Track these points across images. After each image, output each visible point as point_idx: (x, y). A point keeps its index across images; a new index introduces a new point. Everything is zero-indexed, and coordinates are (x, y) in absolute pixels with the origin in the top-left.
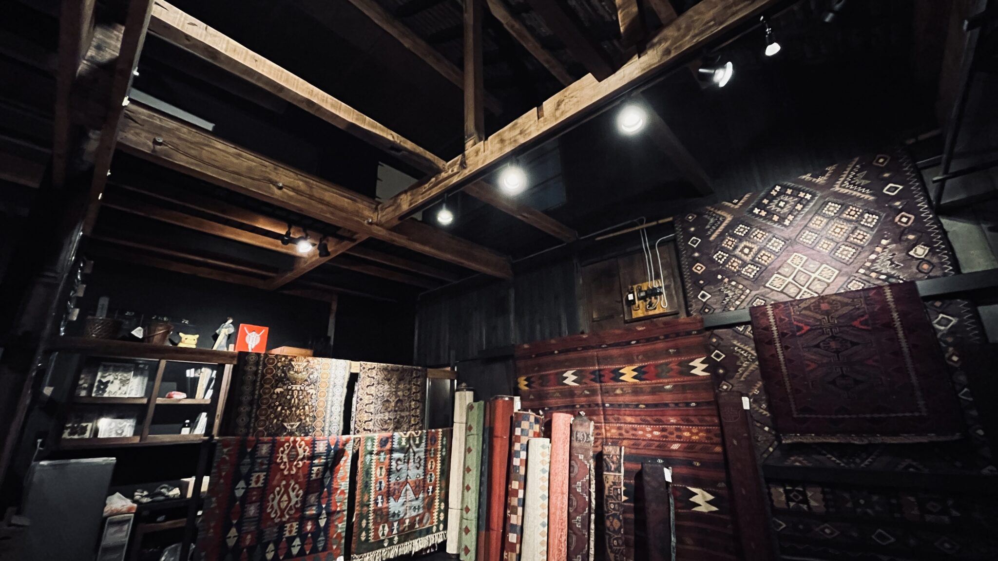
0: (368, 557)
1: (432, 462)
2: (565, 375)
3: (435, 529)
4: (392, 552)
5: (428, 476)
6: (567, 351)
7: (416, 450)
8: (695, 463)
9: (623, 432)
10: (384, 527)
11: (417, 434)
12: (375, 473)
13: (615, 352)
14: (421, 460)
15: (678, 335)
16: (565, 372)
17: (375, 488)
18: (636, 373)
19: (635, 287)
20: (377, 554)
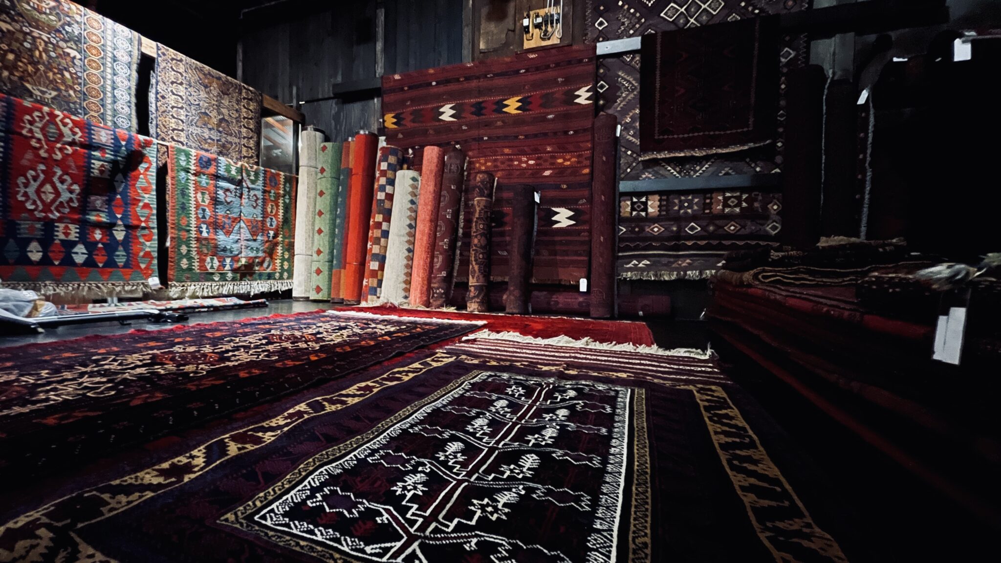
0: (193, 287)
1: (272, 205)
2: (441, 110)
3: (277, 275)
4: (225, 288)
5: (268, 220)
6: (447, 82)
7: (251, 186)
8: (562, 186)
9: (499, 164)
10: (212, 260)
11: (252, 168)
12: (196, 197)
13: (500, 82)
14: (258, 199)
15: (569, 63)
16: (442, 106)
17: (196, 214)
18: (520, 104)
19: (532, 13)
20: (205, 287)
